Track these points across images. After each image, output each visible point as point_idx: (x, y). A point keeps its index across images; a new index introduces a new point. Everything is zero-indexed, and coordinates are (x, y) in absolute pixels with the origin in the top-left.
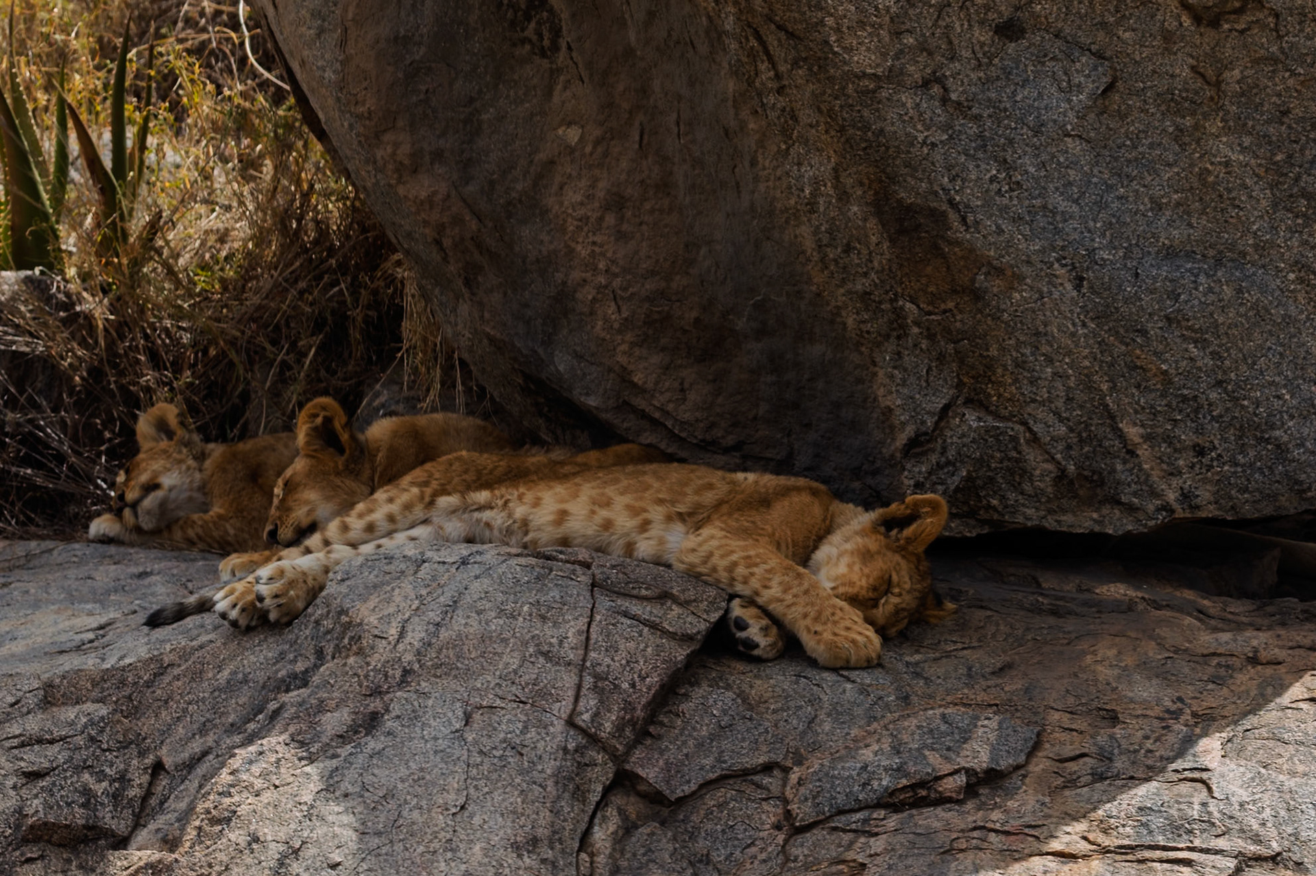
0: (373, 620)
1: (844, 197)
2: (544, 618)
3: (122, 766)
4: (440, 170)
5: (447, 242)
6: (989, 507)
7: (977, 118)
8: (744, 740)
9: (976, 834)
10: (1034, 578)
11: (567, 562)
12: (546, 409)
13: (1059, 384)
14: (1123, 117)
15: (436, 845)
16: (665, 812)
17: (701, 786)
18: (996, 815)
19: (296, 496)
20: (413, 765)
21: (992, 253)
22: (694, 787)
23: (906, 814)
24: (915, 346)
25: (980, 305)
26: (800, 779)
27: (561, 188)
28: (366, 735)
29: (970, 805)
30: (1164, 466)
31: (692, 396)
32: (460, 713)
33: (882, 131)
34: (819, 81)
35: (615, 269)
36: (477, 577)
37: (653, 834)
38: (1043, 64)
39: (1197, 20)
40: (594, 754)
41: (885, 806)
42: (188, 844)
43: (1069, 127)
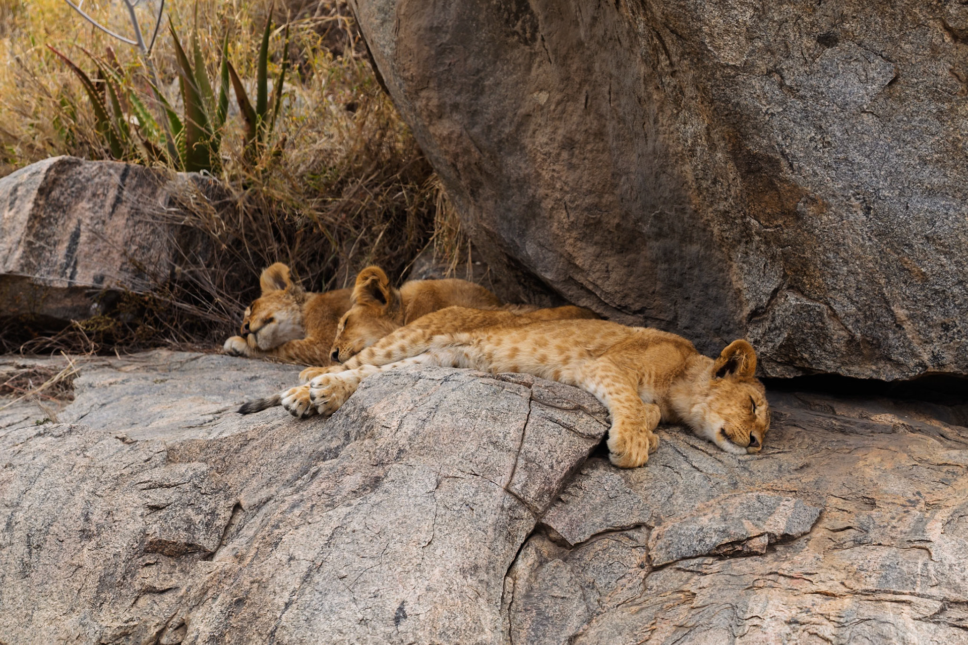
0: (382, 415)
1: (713, 147)
2: (495, 419)
3: (213, 505)
4: (456, 116)
5: (460, 166)
6: (802, 359)
7: (802, 98)
8: (623, 506)
9: (771, 577)
10: (832, 408)
11: (516, 383)
12: (523, 280)
13: (851, 278)
14: (902, 101)
15: (410, 567)
16: (567, 552)
17: (593, 536)
18: (786, 565)
19: (352, 331)
20: (399, 514)
21: (809, 189)
22: (587, 537)
23: (726, 562)
24: (757, 248)
25: (799, 223)
26: (658, 535)
27: (534, 133)
28: (371, 492)
29: (770, 557)
30: (921, 337)
31: (614, 276)
32: (434, 481)
33: (738, 104)
34: (698, 68)
35: (566, 188)
36: (453, 390)
37: (558, 567)
38: (849, 63)
39: (955, 38)
40: (522, 511)
41: (714, 556)
42: (249, 559)
43: (865, 107)
